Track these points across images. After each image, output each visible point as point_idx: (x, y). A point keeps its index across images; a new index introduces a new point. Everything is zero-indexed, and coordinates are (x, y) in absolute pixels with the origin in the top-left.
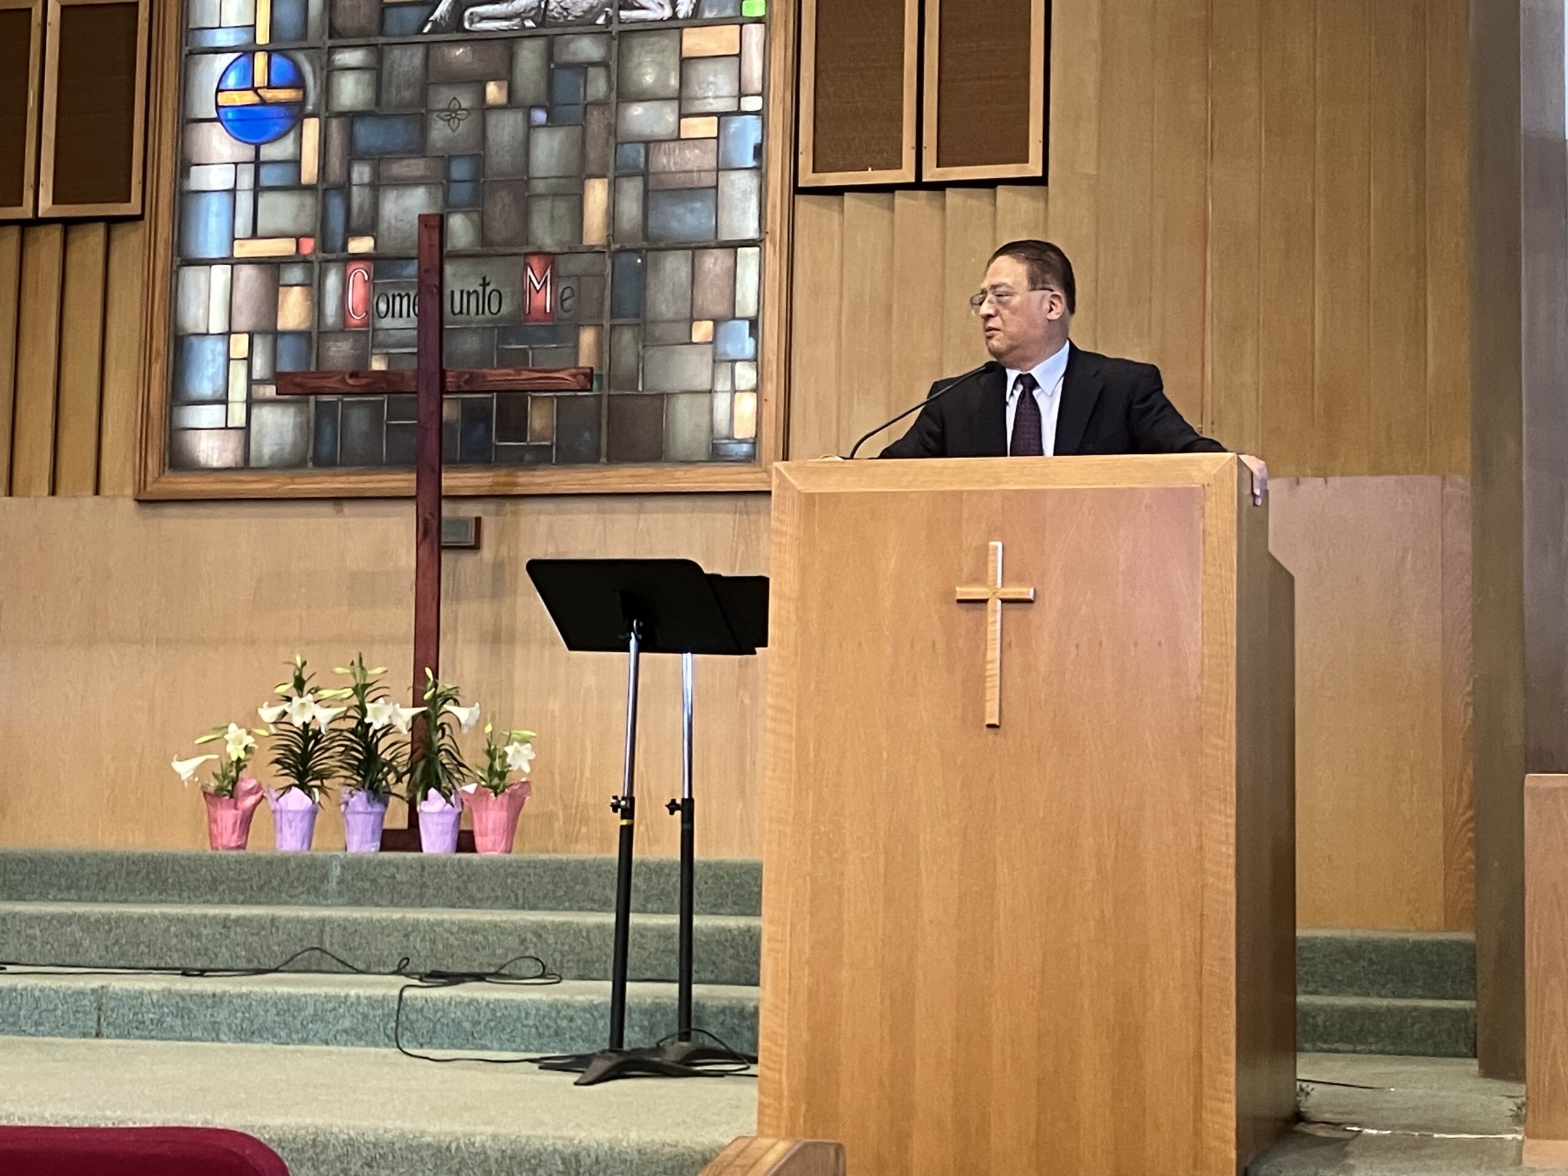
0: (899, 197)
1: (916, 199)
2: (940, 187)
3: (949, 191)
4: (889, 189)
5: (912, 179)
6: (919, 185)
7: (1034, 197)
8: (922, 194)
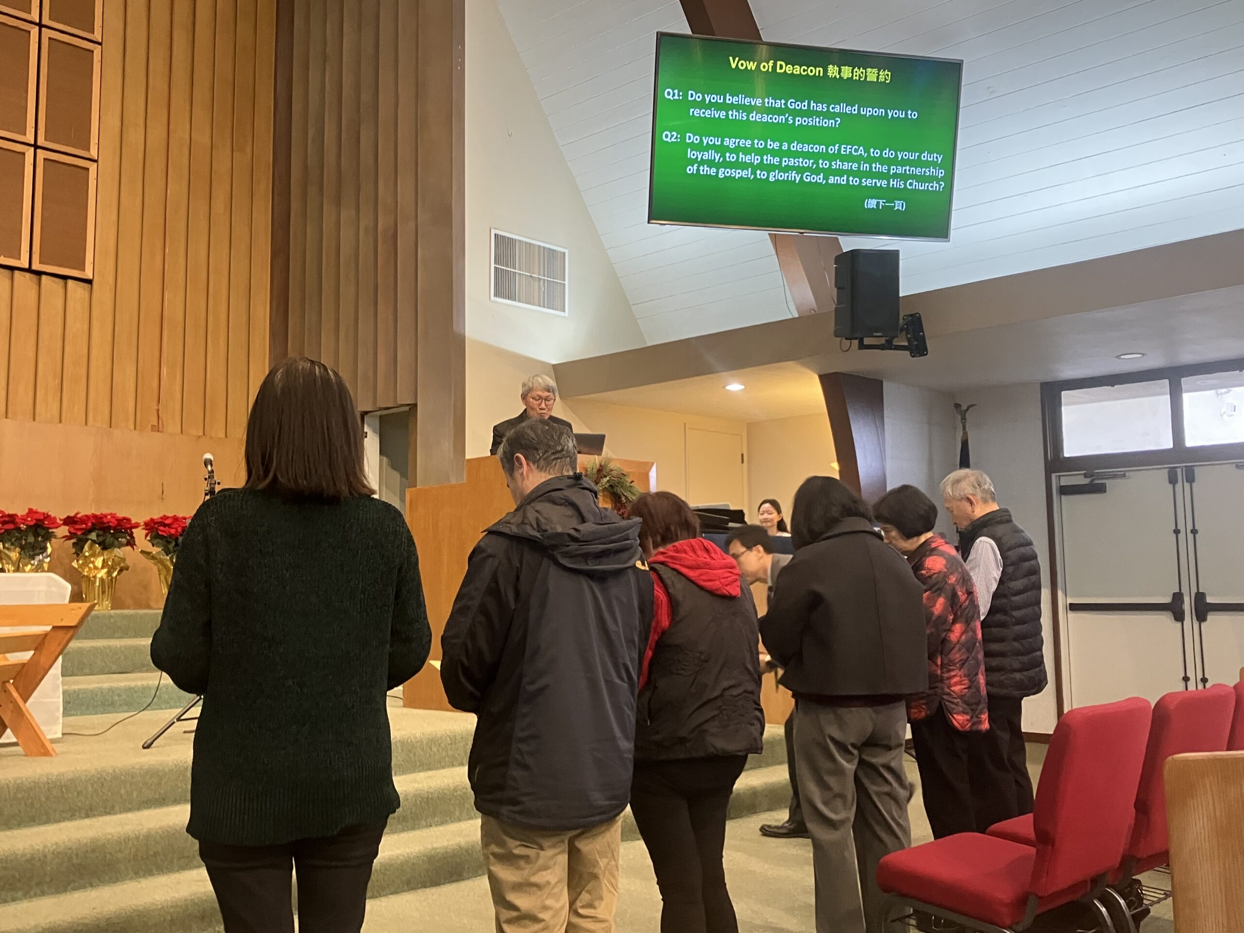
0: (17, 273)
1: (25, 276)
2: (39, 273)
3: (44, 277)
4: (12, 269)
5: (27, 266)
6: (29, 270)
7: (85, 289)
8: (28, 275)
